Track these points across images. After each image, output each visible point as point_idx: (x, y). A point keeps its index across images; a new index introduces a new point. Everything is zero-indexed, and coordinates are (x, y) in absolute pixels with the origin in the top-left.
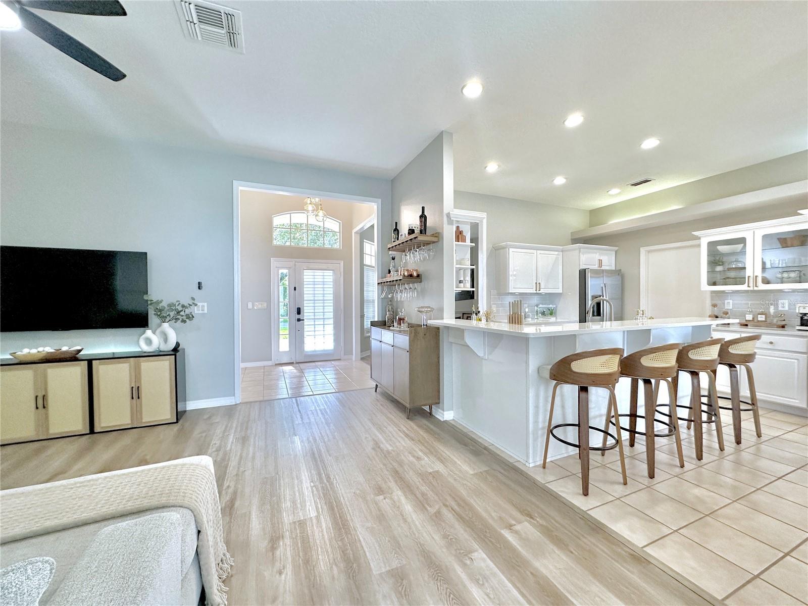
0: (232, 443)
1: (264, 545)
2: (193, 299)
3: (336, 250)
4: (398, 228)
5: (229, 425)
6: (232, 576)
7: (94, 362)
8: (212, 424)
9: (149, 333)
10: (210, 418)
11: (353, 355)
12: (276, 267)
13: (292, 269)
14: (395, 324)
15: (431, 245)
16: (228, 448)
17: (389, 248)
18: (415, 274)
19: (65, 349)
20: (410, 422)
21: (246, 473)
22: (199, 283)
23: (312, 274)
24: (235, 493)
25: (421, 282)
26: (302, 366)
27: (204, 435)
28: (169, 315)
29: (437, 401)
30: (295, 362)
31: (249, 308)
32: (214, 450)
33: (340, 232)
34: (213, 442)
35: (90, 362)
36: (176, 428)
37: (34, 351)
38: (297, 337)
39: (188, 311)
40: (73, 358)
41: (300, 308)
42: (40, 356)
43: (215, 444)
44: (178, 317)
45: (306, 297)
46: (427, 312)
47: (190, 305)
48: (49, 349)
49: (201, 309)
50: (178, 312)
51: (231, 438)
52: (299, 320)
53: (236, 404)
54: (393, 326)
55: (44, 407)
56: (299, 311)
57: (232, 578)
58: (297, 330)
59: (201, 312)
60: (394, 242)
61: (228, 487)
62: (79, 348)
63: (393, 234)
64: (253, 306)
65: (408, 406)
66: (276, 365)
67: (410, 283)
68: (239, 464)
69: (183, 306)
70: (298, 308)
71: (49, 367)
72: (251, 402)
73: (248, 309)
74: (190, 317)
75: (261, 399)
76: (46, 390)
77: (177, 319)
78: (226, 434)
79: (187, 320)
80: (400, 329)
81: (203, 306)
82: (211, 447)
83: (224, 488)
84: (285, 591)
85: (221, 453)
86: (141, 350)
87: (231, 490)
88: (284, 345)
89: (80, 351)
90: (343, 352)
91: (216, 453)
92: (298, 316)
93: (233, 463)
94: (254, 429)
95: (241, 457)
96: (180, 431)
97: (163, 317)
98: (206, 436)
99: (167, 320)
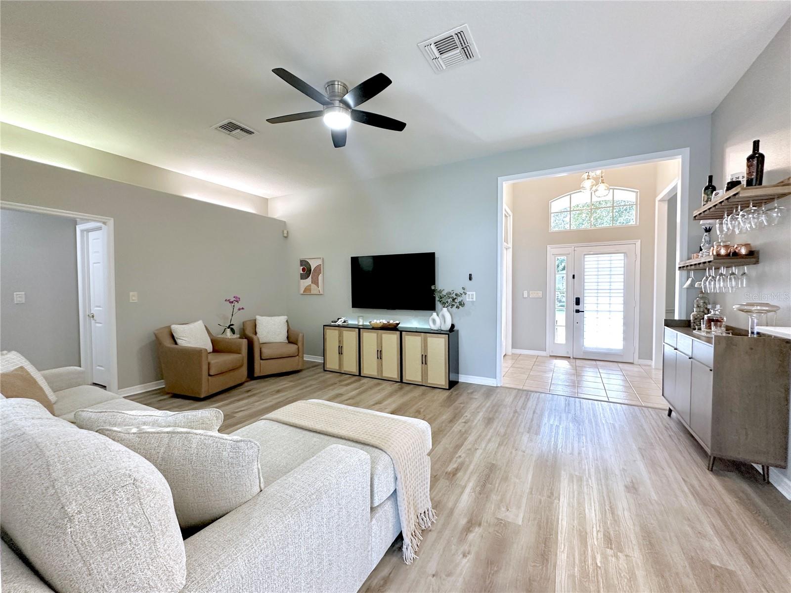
0: (479, 420)
1: (463, 521)
2: (463, 289)
3: (631, 227)
4: (713, 184)
5: (484, 404)
6: (430, 531)
7: (403, 332)
8: (471, 399)
9: (435, 314)
10: (472, 393)
11: (652, 360)
12: (553, 255)
13: (570, 255)
14: (703, 326)
15: (776, 201)
16: (474, 424)
17: (695, 217)
18: (743, 251)
19: (391, 322)
20: (710, 476)
21: (478, 451)
22: (470, 275)
23: (596, 259)
24: (462, 464)
25: (757, 262)
26: (578, 362)
27: (462, 405)
28: (447, 302)
29: (783, 464)
30: (572, 357)
31: (524, 296)
32: (463, 421)
33: (636, 205)
34: (466, 414)
35: (401, 332)
36: (447, 393)
37: (378, 322)
38: (575, 329)
39: (459, 299)
40: (394, 328)
41: (579, 298)
42: (380, 325)
43: (467, 416)
44: (454, 303)
45: (587, 285)
46: (759, 312)
47: (461, 294)
48: (385, 322)
49: (470, 297)
50: (454, 300)
51: (481, 414)
52: (578, 311)
53: (497, 387)
54: (700, 329)
55: (381, 358)
56: (578, 301)
57: (430, 532)
58: (575, 323)
59: (471, 300)
60: (704, 205)
61: (460, 456)
62: (398, 322)
63: (703, 195)
64: (529, 295)
65: (709, 451)
66: (551, 356)
67: (731, 267)
68: (476, 441)
69: (456, 295)
70: (576, 298)
71: (385, 333)
72: (510, 388)
73: (524, 298)
74: (462, 304)
75: (521, 387)
76: (382, 349)
77: (453, 305)
78: (478, 411)
79: (460, 306)
80: (708, 335)
81: (472, 295)
82: (462, 418)
83: (457, 456)
84: (461, 574)
85: (467, 425)
86: (429, 327)
87: (459, 460)
88: (561, 336)
89: (398, 324)
90: (637, 355)
91: (464, 424)
92: (577, 307)
93: (471, 439)
94: (501, 415)
95: (480, 436)
96: (449, 397)
97: (443, 303)
98: (463, 407)
99: (446, 306)
